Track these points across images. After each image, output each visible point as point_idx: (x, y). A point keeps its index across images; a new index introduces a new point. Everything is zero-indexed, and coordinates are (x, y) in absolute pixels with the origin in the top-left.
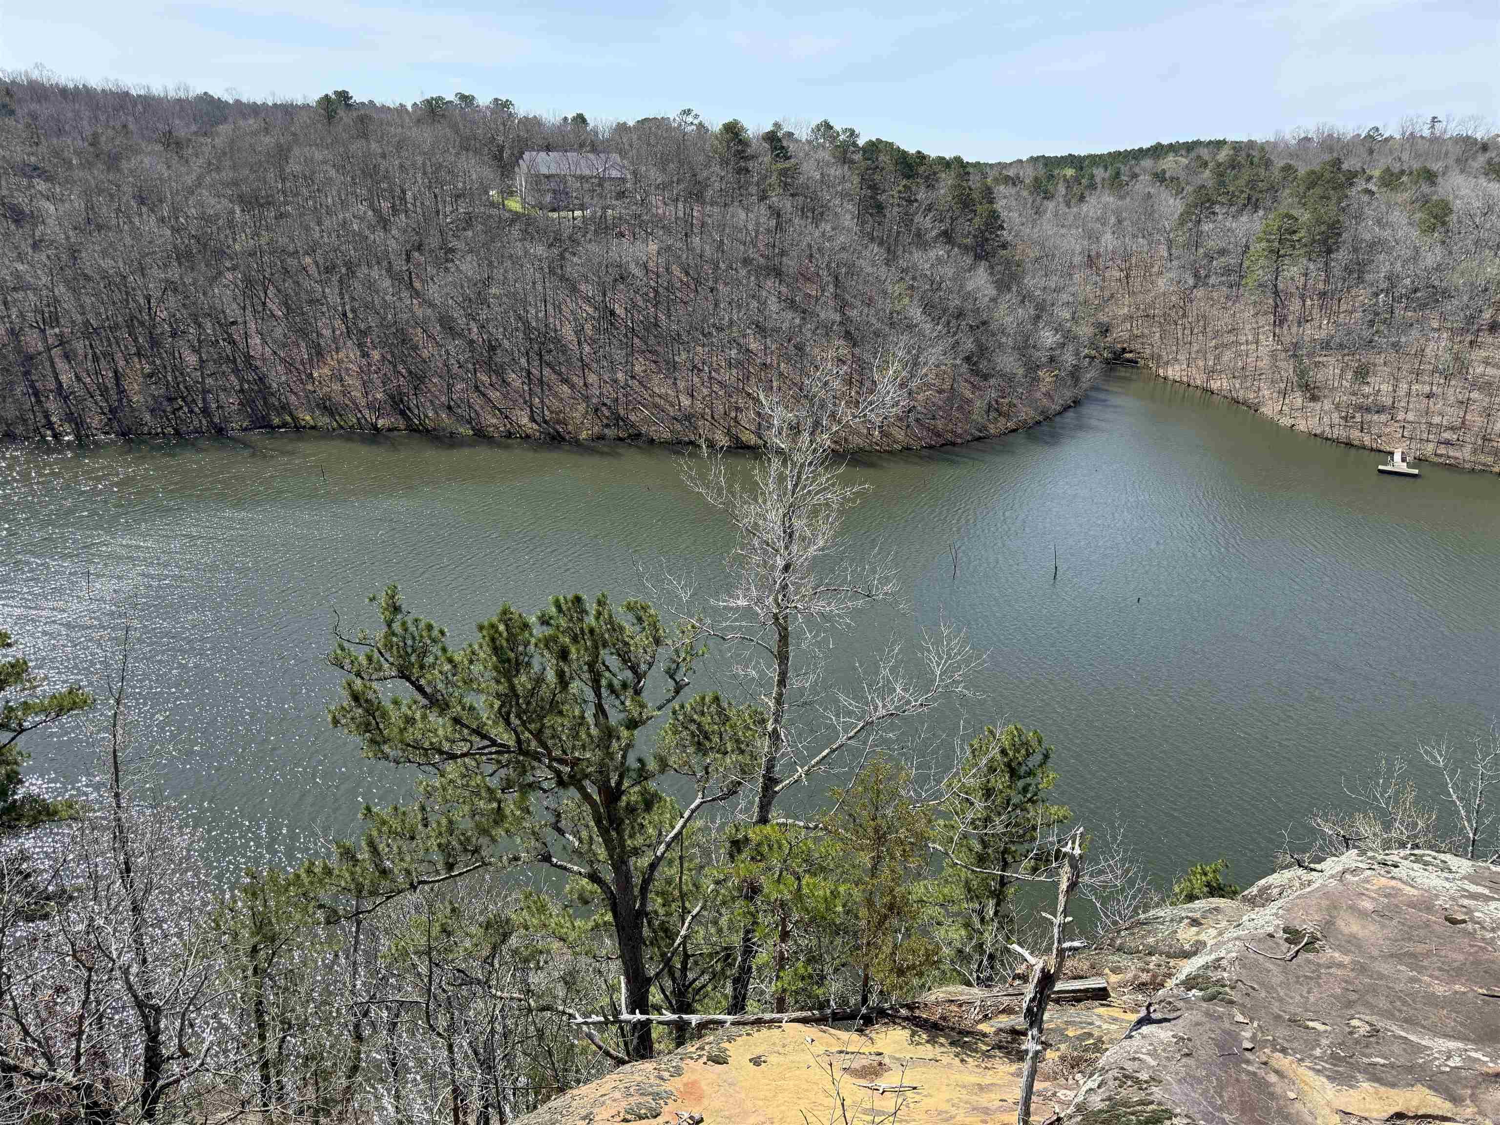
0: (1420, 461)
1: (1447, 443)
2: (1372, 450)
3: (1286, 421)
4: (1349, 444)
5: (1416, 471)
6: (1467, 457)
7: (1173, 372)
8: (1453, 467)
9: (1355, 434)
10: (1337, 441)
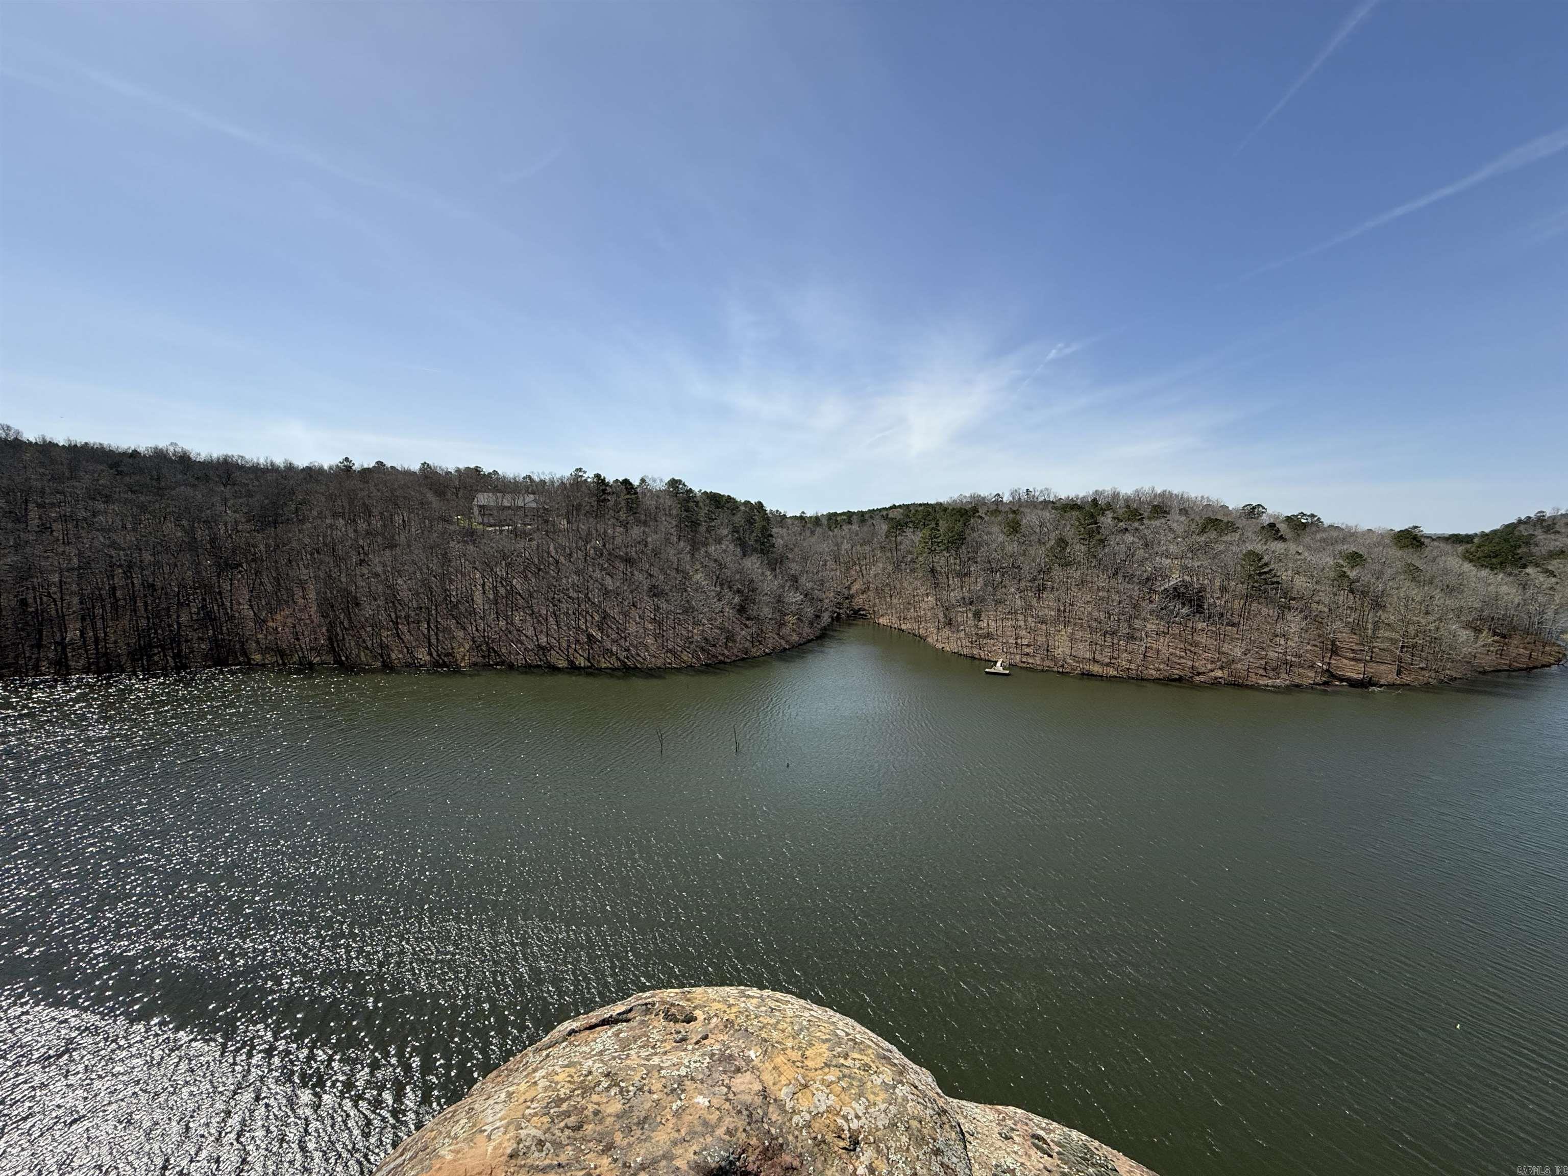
0: (1012, 666)
1: (1027, 654)
2: (986, 660)
3: (939, 646)
4: (973, 658)
5: (1007, 672)
6: (1038, 662)
7: (883, 621)
8: (1031, 669)
9: (975, 651)
10: (966, 656)
